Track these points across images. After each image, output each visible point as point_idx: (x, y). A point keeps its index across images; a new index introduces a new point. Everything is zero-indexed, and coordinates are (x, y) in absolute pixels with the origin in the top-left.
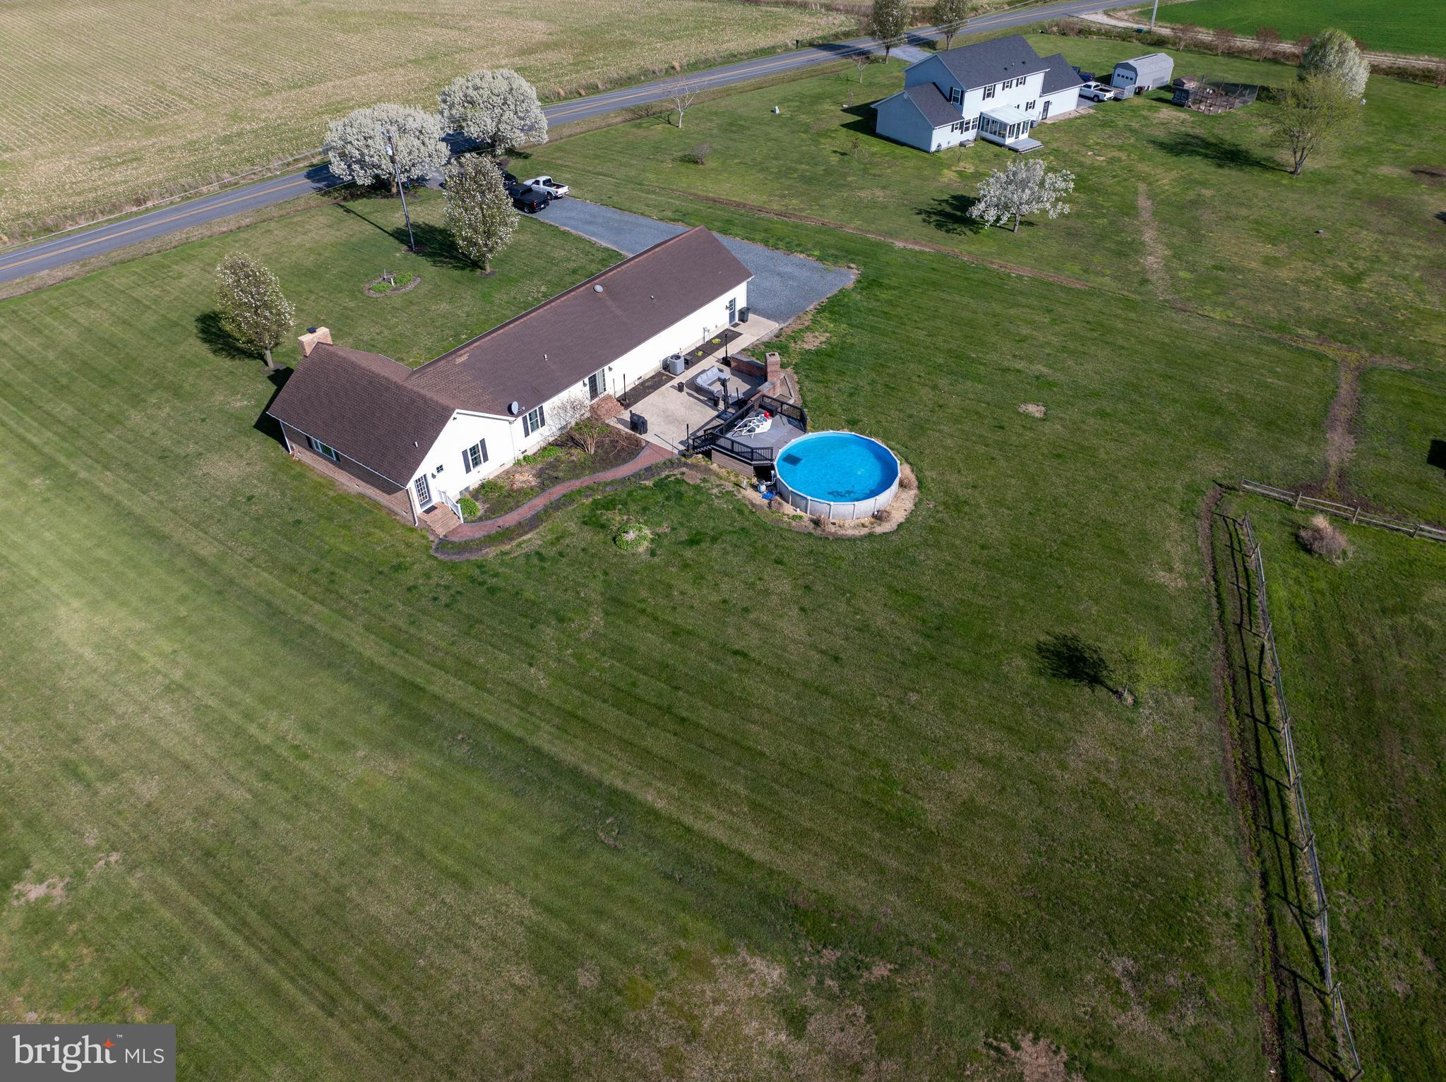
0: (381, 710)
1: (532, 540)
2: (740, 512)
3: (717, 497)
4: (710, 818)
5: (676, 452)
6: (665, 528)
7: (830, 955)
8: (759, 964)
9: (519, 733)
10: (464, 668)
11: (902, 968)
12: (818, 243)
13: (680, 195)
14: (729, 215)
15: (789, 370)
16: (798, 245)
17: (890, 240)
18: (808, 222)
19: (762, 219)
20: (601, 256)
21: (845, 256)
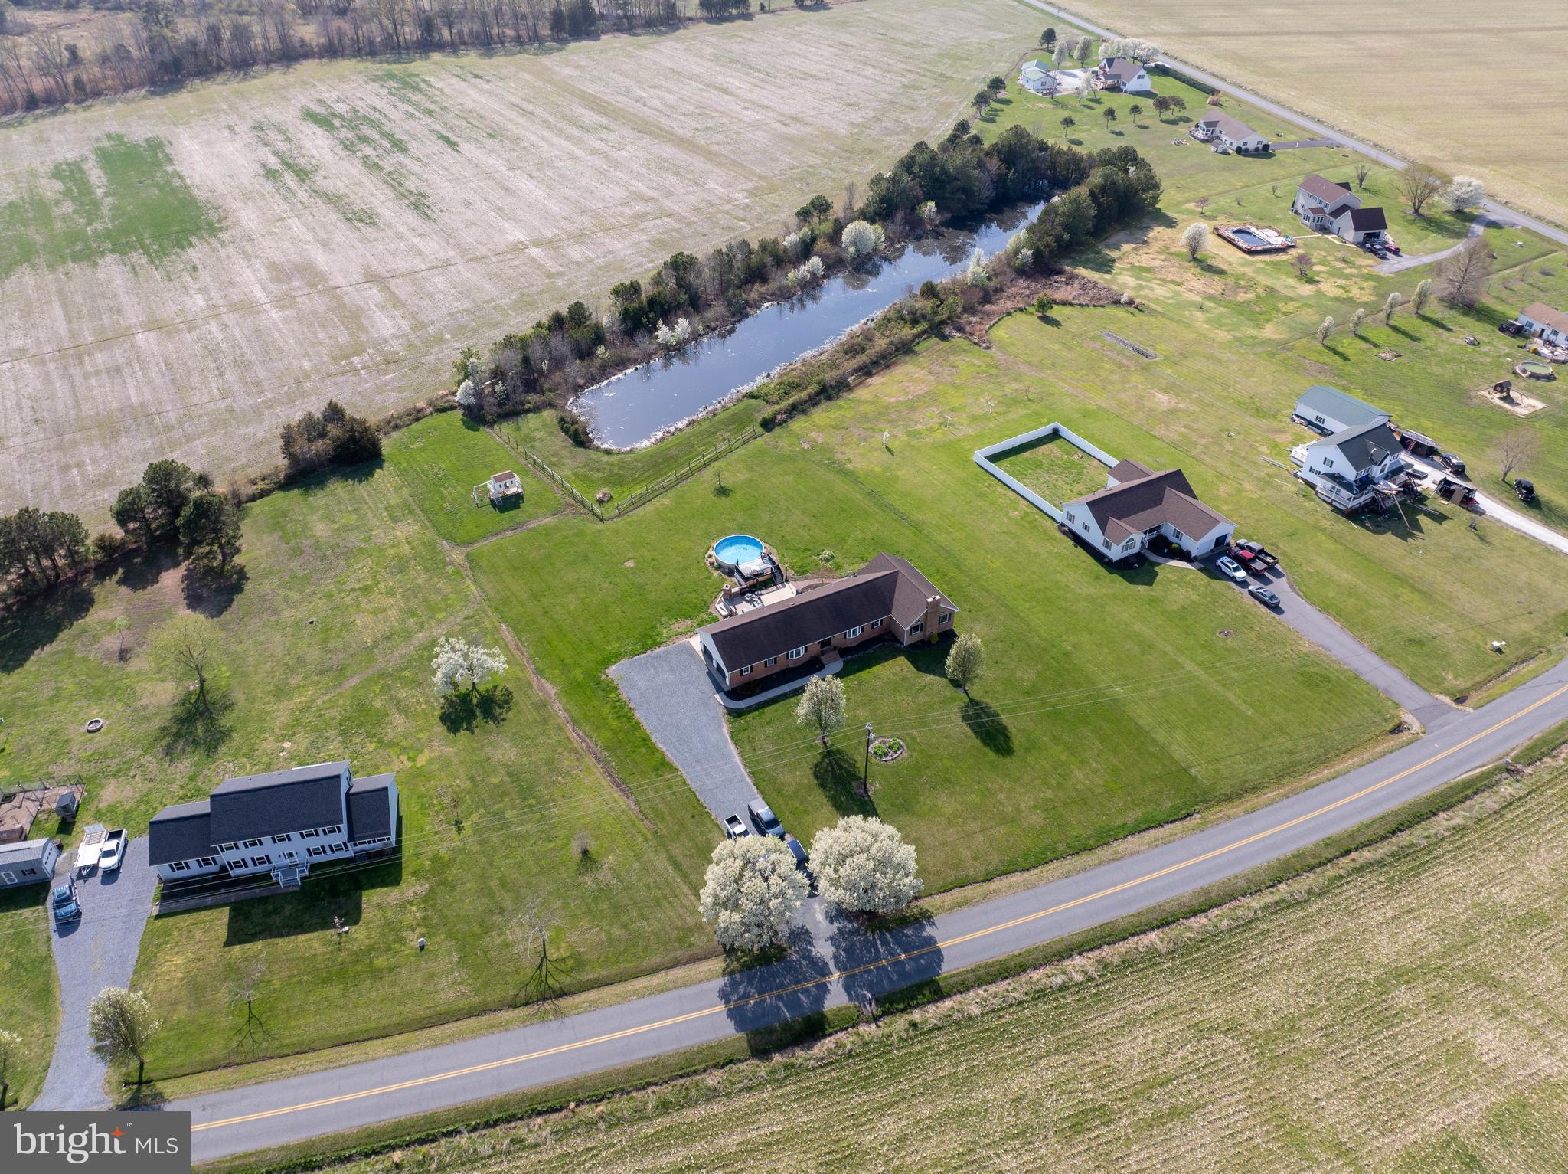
4: (846, 490)
10: (899, 534)
11: (821, 460)
12: (602, 706)
13: (637, 804)
14: (627, 760)
15: (711, 610)
16: (614, 708)
17: (555, 697)
18: (582, 735)
19: (608, 748)
20: (744, 735)
21: (598, 688)
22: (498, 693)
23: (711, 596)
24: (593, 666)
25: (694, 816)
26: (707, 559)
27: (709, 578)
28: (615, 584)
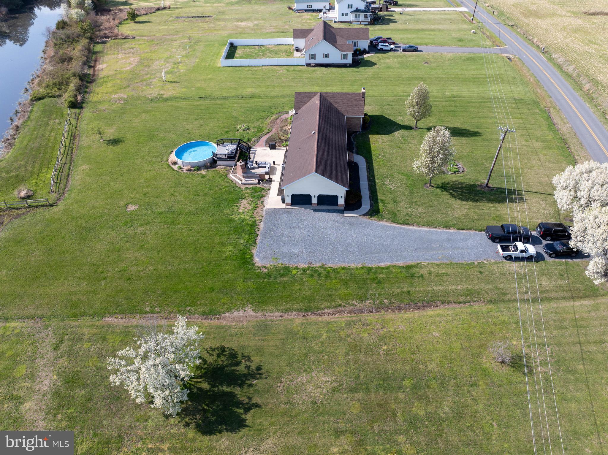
0: (262, 95)
1: (268, 120)
4: (186, 103)
5: (254, 148)
7: (157, 100)
8: (168, 96)
12: (302, 284)
13: (449, 303)
14: (388, 291)
15: (243, 187)
16: (312, 276)
17: (260, 314)
18: (330, 311)
19: (362, 298)
20: (401, 216)
21: (275, 278)
23: (227, 182)
24: (242, 271)
25: (480, 272)
26: (180, 171)
27: (203, 176)
28: (148, 223)
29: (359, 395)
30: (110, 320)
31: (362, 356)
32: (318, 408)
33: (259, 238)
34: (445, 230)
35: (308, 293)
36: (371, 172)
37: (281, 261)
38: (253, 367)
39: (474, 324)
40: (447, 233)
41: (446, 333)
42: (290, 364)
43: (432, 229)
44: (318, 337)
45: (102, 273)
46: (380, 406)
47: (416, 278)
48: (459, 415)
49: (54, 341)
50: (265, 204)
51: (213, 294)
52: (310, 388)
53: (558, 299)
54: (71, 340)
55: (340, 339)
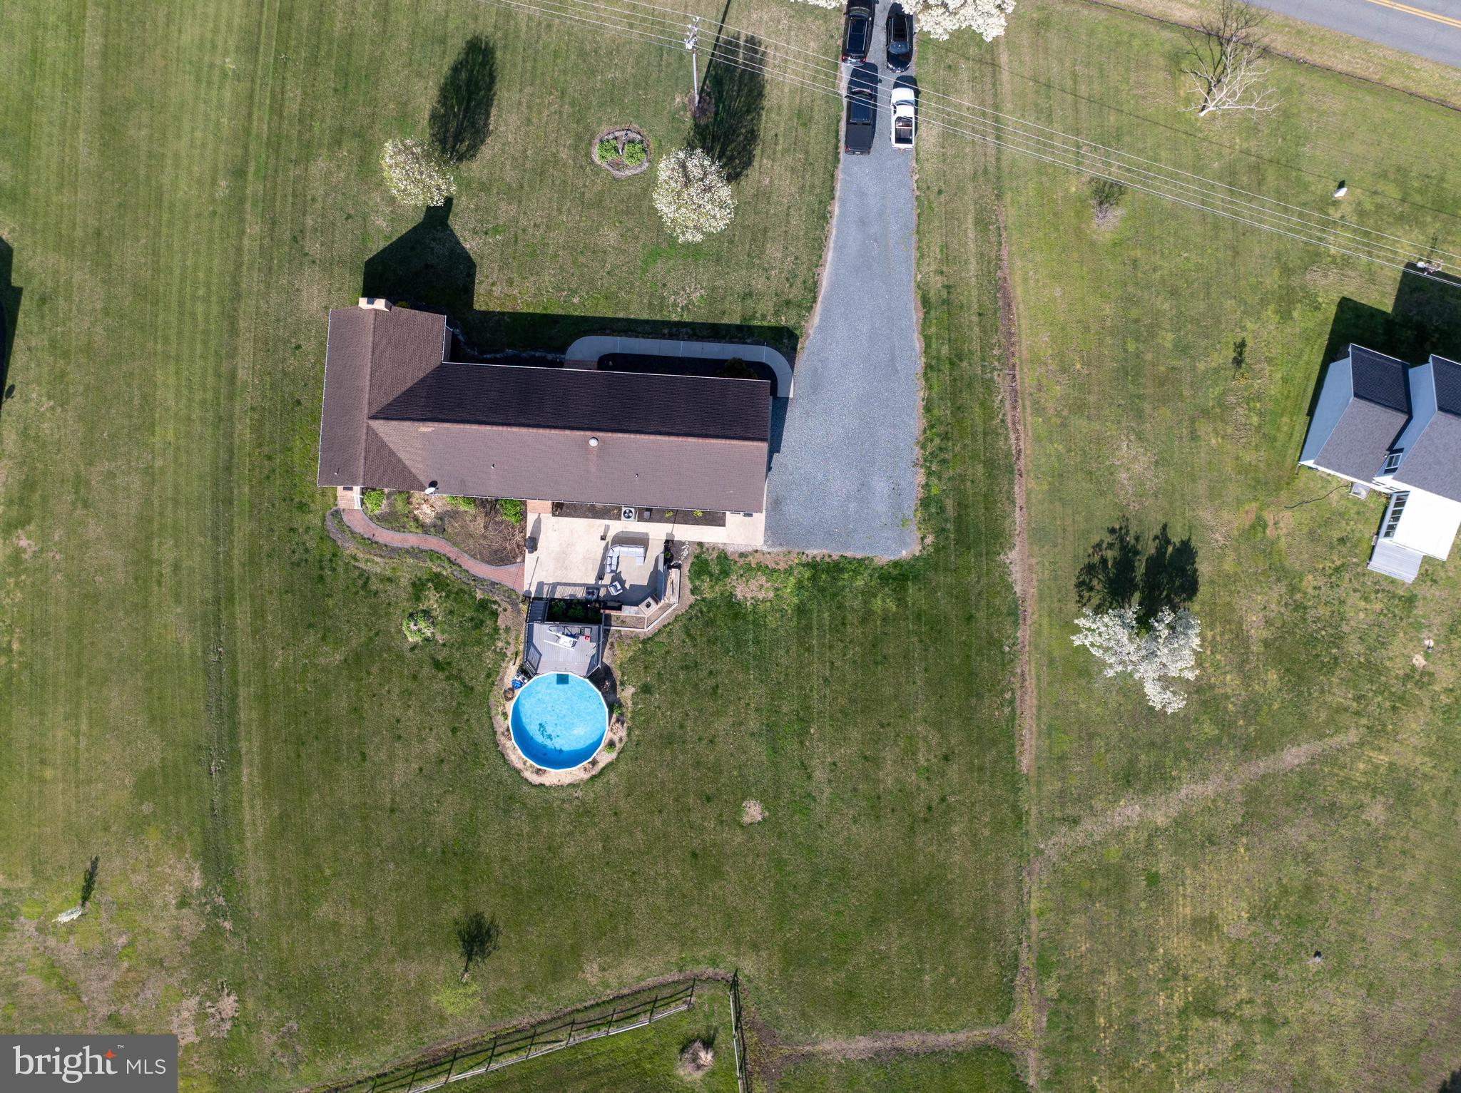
0: (209, 594)
1: (377, 565)
2: (489, 676)
3: (495, 651)
4: (252, 807)
5: (526, 588)
6: (440, 638)
7: (221, 901)
8: (197, 874)
9: (240, 678)
10: (259, 614)
11: (234, 933)
12: (962, 478)
13: (999, 258)
14: (976, 346)
15: (692, 599)
16: (944, 461)
17: (1017, 540)
18: (1012, 436)
19: (989, 386)
20: (795, 293)
21: (946, 521)
22: (1096, 601)
23: (670, 633)
24: (931, 574)
25: (940, 192)
26: (618, 746)
27: (646, 689)
28: (804, 766)
29: (1147, 407)
30: (1026, 762)
31: (1092, 399)
32: (1164, 459)
33: (849, 554)
34: (834, 221)
35: (980, 468)
36: (639, 329)
37: (909, 513)
38: (1109, 539)
39: (1041, 234)
40: (841, 221)
41: (1056, 277)
42: (1103, 494)
43: (831, 245)
44: (1059, 456)
45: (930, 808)
46: (1162, 384)
47: (952, 297)
48: (1174, 293)
49: (1064, 830)
50: (750, 549)
51: (981, 615)
52: (1137, 468)
53: (995, 95)
54: (1063, 805)
55: (1063, 425)
